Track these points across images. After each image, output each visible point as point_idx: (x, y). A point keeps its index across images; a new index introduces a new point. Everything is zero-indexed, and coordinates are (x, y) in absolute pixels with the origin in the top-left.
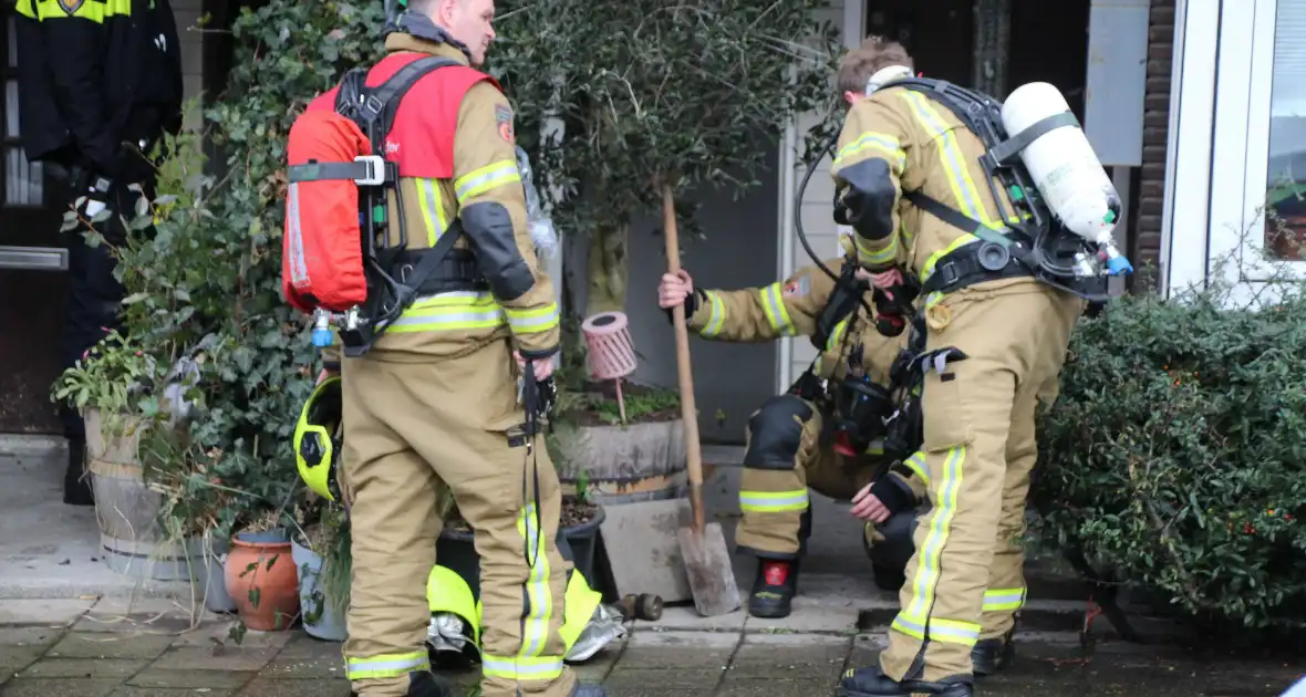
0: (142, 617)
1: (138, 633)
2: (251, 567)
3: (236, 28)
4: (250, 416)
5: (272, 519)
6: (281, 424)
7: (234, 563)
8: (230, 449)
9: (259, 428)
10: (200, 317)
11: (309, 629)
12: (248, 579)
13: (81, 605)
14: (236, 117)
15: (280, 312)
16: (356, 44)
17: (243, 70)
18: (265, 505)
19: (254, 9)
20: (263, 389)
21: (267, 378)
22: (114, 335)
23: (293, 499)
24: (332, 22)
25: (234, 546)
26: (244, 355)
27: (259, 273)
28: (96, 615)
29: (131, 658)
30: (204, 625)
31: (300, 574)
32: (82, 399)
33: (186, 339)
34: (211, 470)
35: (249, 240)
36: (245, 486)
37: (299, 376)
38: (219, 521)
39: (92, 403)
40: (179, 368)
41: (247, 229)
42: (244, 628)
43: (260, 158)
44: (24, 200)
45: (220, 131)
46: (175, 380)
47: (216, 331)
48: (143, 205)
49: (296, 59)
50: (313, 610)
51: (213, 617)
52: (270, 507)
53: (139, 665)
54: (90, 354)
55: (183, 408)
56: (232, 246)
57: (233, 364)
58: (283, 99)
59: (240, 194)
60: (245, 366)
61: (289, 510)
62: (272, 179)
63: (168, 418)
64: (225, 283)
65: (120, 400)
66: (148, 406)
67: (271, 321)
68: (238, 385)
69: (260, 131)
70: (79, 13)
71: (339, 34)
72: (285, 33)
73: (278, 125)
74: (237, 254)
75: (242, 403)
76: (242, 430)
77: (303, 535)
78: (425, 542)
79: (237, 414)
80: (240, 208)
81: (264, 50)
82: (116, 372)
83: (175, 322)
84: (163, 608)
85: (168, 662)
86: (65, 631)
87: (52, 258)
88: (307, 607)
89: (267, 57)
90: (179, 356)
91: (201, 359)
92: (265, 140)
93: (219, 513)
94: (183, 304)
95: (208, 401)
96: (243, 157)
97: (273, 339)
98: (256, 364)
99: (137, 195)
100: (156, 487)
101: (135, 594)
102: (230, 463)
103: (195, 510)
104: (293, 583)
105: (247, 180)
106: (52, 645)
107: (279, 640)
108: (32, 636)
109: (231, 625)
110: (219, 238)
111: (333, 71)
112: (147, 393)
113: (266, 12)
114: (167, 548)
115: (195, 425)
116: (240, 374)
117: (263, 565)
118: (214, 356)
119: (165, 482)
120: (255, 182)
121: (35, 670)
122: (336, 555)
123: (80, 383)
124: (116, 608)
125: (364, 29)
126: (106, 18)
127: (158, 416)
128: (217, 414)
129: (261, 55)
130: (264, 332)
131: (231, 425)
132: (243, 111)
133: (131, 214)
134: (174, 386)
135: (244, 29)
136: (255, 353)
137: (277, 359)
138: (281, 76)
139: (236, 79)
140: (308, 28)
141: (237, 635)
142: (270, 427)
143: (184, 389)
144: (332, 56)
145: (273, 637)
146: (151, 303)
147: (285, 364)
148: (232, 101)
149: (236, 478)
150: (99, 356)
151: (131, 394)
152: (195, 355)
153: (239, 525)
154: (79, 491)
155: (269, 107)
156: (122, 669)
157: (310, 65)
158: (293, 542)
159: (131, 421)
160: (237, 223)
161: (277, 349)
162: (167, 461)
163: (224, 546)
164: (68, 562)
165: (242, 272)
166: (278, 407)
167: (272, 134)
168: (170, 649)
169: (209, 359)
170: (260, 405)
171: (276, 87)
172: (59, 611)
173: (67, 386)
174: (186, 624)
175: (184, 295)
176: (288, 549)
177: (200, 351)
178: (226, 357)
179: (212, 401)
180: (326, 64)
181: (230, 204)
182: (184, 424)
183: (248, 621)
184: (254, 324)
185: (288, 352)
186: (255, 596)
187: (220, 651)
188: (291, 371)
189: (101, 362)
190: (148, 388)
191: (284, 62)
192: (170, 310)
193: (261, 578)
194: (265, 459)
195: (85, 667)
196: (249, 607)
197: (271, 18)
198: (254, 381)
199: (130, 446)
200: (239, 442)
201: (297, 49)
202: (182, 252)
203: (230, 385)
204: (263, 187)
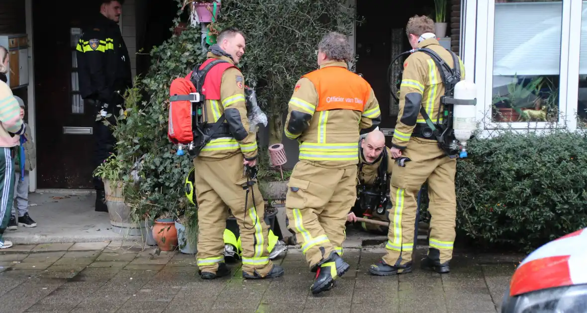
0: (125, 247)
1: (125, 252)
2: (162, 230)
3: (152, 53)
4: (160, 180)
5: (167, 214)
6: (170, 183)
7: (156, 229)
8: (153, 191)
9: (163, 184)
10: (141, 148)
11: (182, 251)
12: (161, 234)
13: (105, 244)
14: (153, 82)
15: (169, 146)
16: (193, 57)
17: (154, 67)
18: (165, 210)
19: (157, 47)
20: (164, 172)
21: (165, 168)
22: (113, 155)
23: (175, 207)
24: (184, 50)
25: (156, 224)
26: (157, 161)
27: (161, 133)
28: (110, 247)
29: (123, 261)
30: (146, 250)
31: (178, 232)
32: (104, 176)
33: (138, 155)
34: (147, 199)
35: (159, 122)
36: (159, 204)
37: (176, 167)
38: (150, 215)
39: (107, 178)
40: (136, 165)
41: (158, 118)
42: (160, 250)
43: (161, 95)
44: (78, 112)
45: (147, 87)
46: (134, 169)
47: (147, 152)
48: (122, 112)
49: (172, 62)
50: (183, 243)
51: (149, 247)
52: (167, 210)
53: (127, 263)
54: (106, 161)
55: (137, 178)
56: (153, 125)
57: (154, 163)
58: (168, 76)
59: (156, 107)
60: (158, 164)
61: (174, 211)
62: (166, 102)
63: (133, 182)
64: (151, 137)
65: (116, 176)
66: (126, 178)
67: (166, 149)
68: (155, 170)
69: (161, 86)
70: (97, 49)
71: (187, 54)
72: (169, 54)
73: (167, 84)
74: (155, 127)
75: (157, 176)
76: (158, 185)
77: (178, 219)
78: (222, 220)
79: (155, 180)
80: (154, 111)
81: (161, 60)
82: (114, 167)
83: (134, 150)
84: (132, 244)
85: (135, 262)
86: (101, 252)
87: (87, 130)
88: (180, 243)
89: (163, 62)
90: (135, 161)
91: (143, 162)
92: (163, 89)
93: (151, 213)
94: (136, 144)
95: (146, 176)
96: (156, 95)
97: (167, 155)
98: (161, 163)
99: (120, 109)
100: (129, 205)
101: (123, 240)
102: (154, 196)
103: (143, 212)
104: (176, 236)
105: (157, 102)
106: (97, 257)
107: (171, 254)
108: (90, 254)
109: (156, 250)
110: (148, 122)
111: (185, 66)
112: (125, 174)
113: (161, 47)
114: (134, 225)
115: (142, 184)
116: (156, 166)
117: (166, 229)
118: (148, 161)
119: (132, 203)
120: (160, 103)
121: (93, 265)
122: (190, 226)
123: (102, 171)
124: (116, 245)
125: (195, 52)
126: (105, 50)
127: (130, 181)
128: (149, 180)
129: (160, 62)
130: (164, 152)
131: (154, 184)
132: (155, 80)
133: (118, 115)
134: (134, 171)
135: (154, 53)
136: (161, 160)
137: (169, 161)
138: (167, 68)
139: (152, 69)
140: (176, 52)
141: (158, 253)
142: (167, 184)
143: (137, 172)
144: (185, 61)
145: (170, 253)
146: (126, 144)
147: (171, 163)
148: (151, 77)
149: (156, 201)
150: (108, 162)
151: (119, 174)
152: (141, 161)
153: (157, 216)
154: (101, 206)
155: (164, 79)
156: (121, 264)
157: (177, 64)
158: (175, 222)
159: (120, 183)
160: (154, 116)
161: (168, 158)
162: (133, 196)
163: (154, 224)
164: (99, 230)
165: (156, 133)
166: (169, 177)
167: (165, 87)
168: (136, 258)
169: (146, 162)
170: (163, 177)
171: (165, 72)
172: (99, 246)
173: (98, 172)
174: (140, 250)
175: (136, 141)
176: (174, 224)
177: (142, 159)
178: (151, 161)
179: (147, 176)
180: (182, 64)
181: (151, 111)
182: (138, 184)
183: (161, 248)
184: (160, 150)
185: (173, 159)
186: (163, 240)
187: (152, 258)
188: (173, 165)
189: (110, 164)
190: (125, 172)
191: (169, 63)
192: (132, 146)
193: (165, 233)
194: (165, 194)
195: (109, 264)
196: (162, 244)
197: (164, 49)
198: (161, 168)
199: (120, 191)
200: (157, 189)
201: (173, 59)
202: (135, 126)
203: (153, 170)
204: (163, 105)
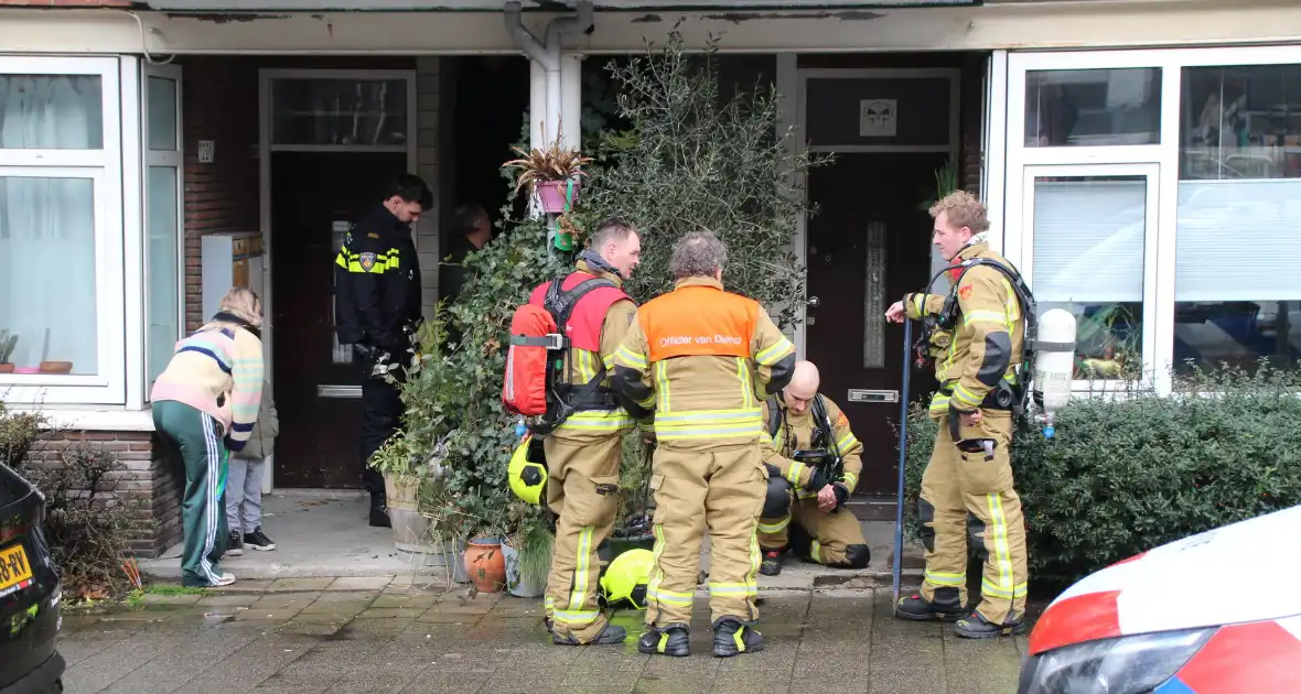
0: (419, 586)
1: (418, 594)
2: (480, 557)
3: (465, 263)
4: (477, 474)
5: (488, 531)
6: (494, 478)
7: (470, 556)
8: (466, 492)
9: (482, 481)
10: (447, 421)
11: (513, 592)
12: (478, 564)
13: (386, 580)
14: (466, 311)
15: (492, 417)
16: (532, 270)
17: (468, 286)
18: (485, 523)
20: (483, 460)
21: (486, 453)
22: (400, 432)
23: (502, 520)
24: (518, 258)
25: (469, 546)
26: (473, 441)
27: (480, 395)
28: (395, 585)
29: (415, 608)
30: (453, 590)
31: (506, 560)
32: (384, 467)
33: (441, 432)
34: (456, 505)
35: (475, 377)
36: (475, 513)
37: (504, 452)
38: (461, 533)
39: (389, 469)
40: (437, 449)
41: (474, 372)
42: (477, 591)
43: (481, 333)
44: (342, 360)
45: (457, 318)
46: (434, 456)
47: (456, 428)
48: (416, 360)
49: (499, 278)
50: (514, 580)
51: (458, 585)
52: (489, 524)
53: (421, 611)
54: (388, 443)
55: (440, 470)
56: (466, 382)
57: (467, 446)
58: (492, 300)
59: (471, 353)
60: (474, 447)
61: (500, 526)
62: (487, 344)
63: (432, 476)
64: (462, 401)
65: (405, 467)
66: (420, 470)
67: (487, 422)
68: (469, 458)
69: (480, 318)
70: (372, 271)
71: (523, 264)
72: (493, 264)
73: (490, 314)
74: (469, 385)
75: (472, 467)
76: (473, 482)
77: (507, 539)
79: (469, 473)
80: (470, 361)
81: (480, 275)
82: (402, 452)
83: (434, 424)
84: (430, 581)
85: (436, 610)
86: (379, 593)
87: (355, 391)
88: (510, 579)
89: (483, 278)
90: (436, 442)
91: (449, 443)
92: (483, 322)
93: (461, 528)
94: (438, 414)
95: (453, 467)
96: (471, 332)
97: (488, 432)
98: (479, 446)
99: (412, 355)
100: (426, 515)
101: (415, 574)
102: (467, 500)
103: (448, 527)
104: (503, 567)
105: (473, 344)
106: (373, 601)
107: (496, 597)
108: (360, 596)
109: (469, 589)
110: (457, 377)
111: (520, 285)
112: (419, 463)
113: (481, 253)
114: (434, 549)
115: (447, 480)
116: (471, 451)
117: (486, 557)
118: (456, 441)
119: (430, 512)
120: (478, 346)
121: (366, 614)
122: (526, 550)
123: (383, 458)
124: (404, 582)
125: (536, 261)
126: (385, 271)
127: (427, 475)
128: (458, 473)
129: (479, 277)
130: (483, 428)
131: (466, 479)
132: (470, 308)
133: (409, 365)
134: (434, 459)
135: (469, 263)
136: (479, 440)
137: (492, 442)
138: (491, 288)
139: (465, 290)
140: (506, 261)
141: (473, 595)
142: (488, 480)
143: (440, 461)
144: (519, 277)
145: (493, 595)
146: (421, 414)
147: (496, 445)
148: (463, 302)
149: (469, 509)
150: (392, 443)
151: (410, 464)
152: (445, 442)
153: (471, 535)
154: (380, 518)
155: (485, 305)
156: (412, 613)
157: (507, 282)
158: (502, 544)
159: (410, 479)
160: (469, 369)
161: (491, 437)
162: (432, 500)
163: (467, 547)
164: (376, 557)
165: (471, 396)
166: (493, 468)
167: (487, 319)
168: (436, 603)
169: (453, 443)
170: (482, 468)
171: (487, 294)
172: (376, 583)
173: (375, 460)
174: (444, 589)
175: (438, 408)
176: (499, 547)
177: (448, 439)
178: (463, 443)
179: (456, 467)
180: (516, 281)
181: (463, 359)
182: (441, 481)
183: (479, 588)
184: (478, 424)
185: (498, 439)
186: (482, 573)
187: (464, 603)
188: (498, 449)
189: (394, 446)
190: (420, 460)
191: (493, 280)
192: (430, 416)
193: (485, 563)
194: (485, 498)
195: (391, 613)
196: (479, 579)
197: (484, 257)
198: (479, 454)
199: (410, 494)
200: (471, 489)
201: (499, 273)
202: (437, 384)
203: (466, 458)
204: (483, 349)
